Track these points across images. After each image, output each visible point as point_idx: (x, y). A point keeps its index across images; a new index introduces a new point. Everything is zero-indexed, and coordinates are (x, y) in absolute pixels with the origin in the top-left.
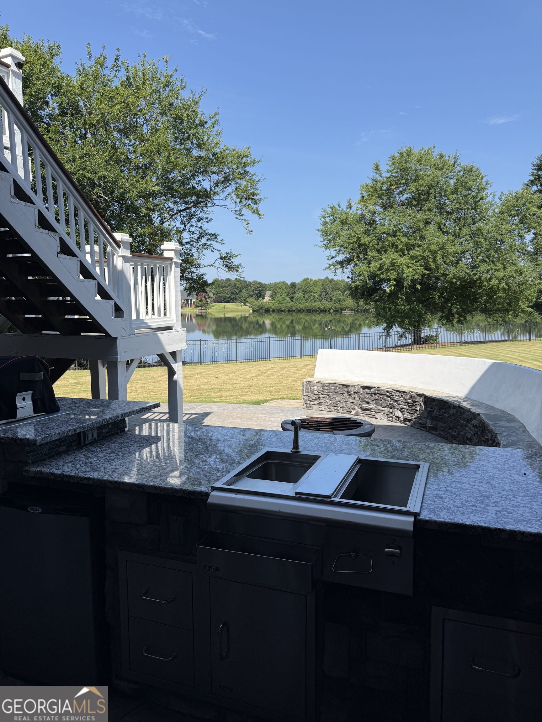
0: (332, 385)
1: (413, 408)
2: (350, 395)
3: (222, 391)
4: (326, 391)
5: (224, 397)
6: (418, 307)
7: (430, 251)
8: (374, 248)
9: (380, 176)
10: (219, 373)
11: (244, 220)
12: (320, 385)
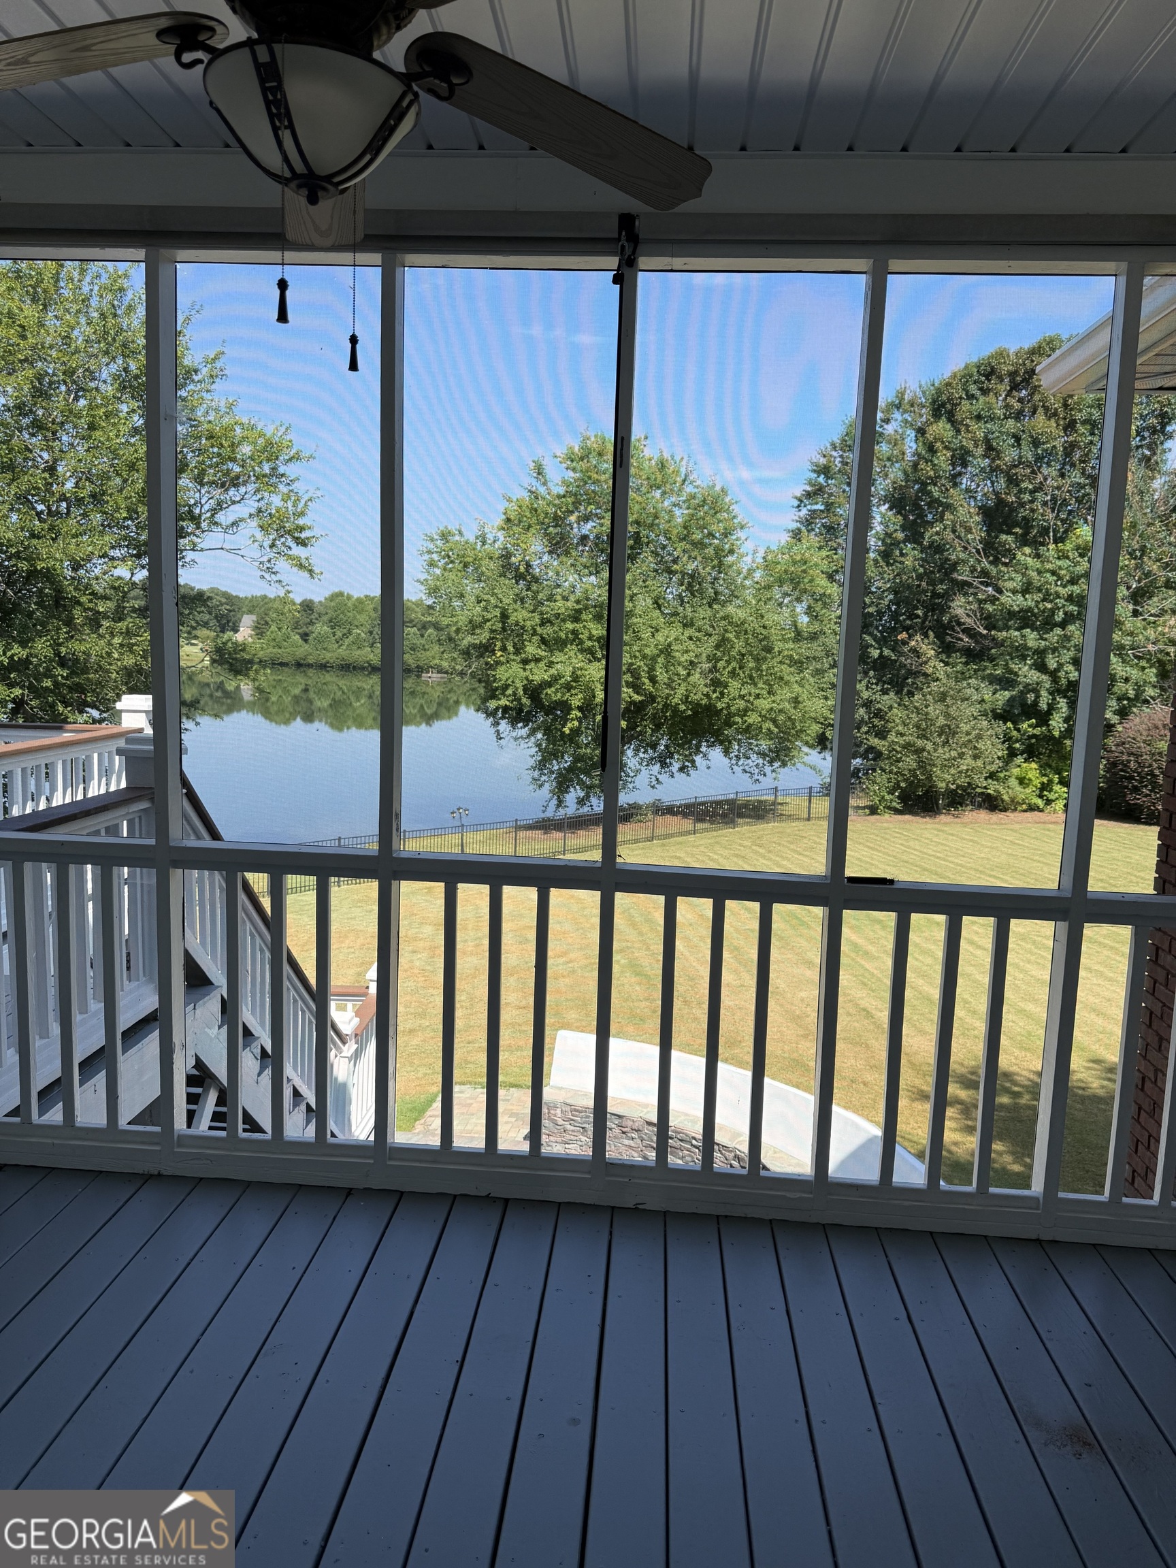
2: (624, 1133)
9: (546, 487)
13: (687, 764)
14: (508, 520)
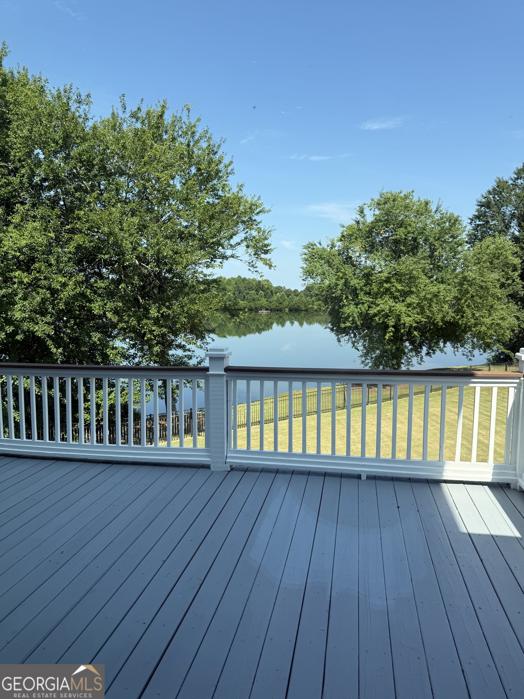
9: (364, 218)
13: (430, 351)
14: (343, 236)
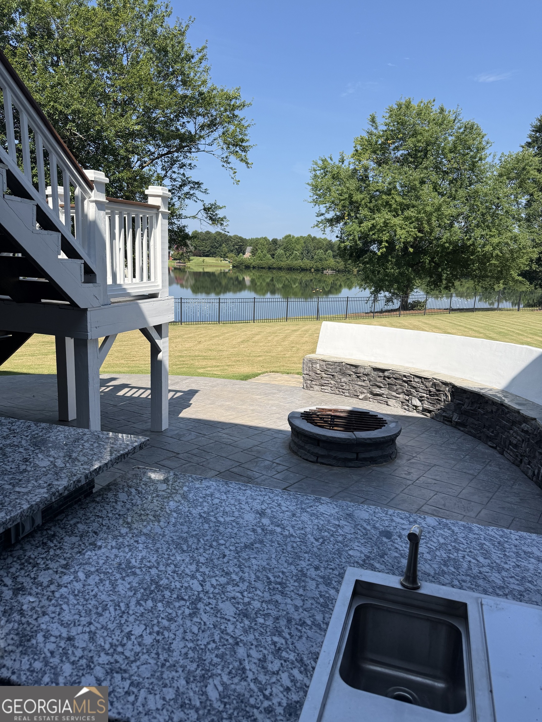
0: (338, 364)
1: (436, 398)
2: (358, 377)
3: (207, 359)
4: (330, 370)
5: (210, 367)
6: (408, 271)
7: (425, 212)
8: (367, 206)
9: (376, 128)
10: (202, 336)
11: (231, 168)
12: (324, 363)
14: (356, 151)
